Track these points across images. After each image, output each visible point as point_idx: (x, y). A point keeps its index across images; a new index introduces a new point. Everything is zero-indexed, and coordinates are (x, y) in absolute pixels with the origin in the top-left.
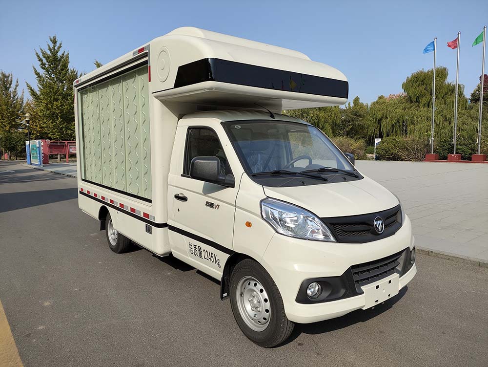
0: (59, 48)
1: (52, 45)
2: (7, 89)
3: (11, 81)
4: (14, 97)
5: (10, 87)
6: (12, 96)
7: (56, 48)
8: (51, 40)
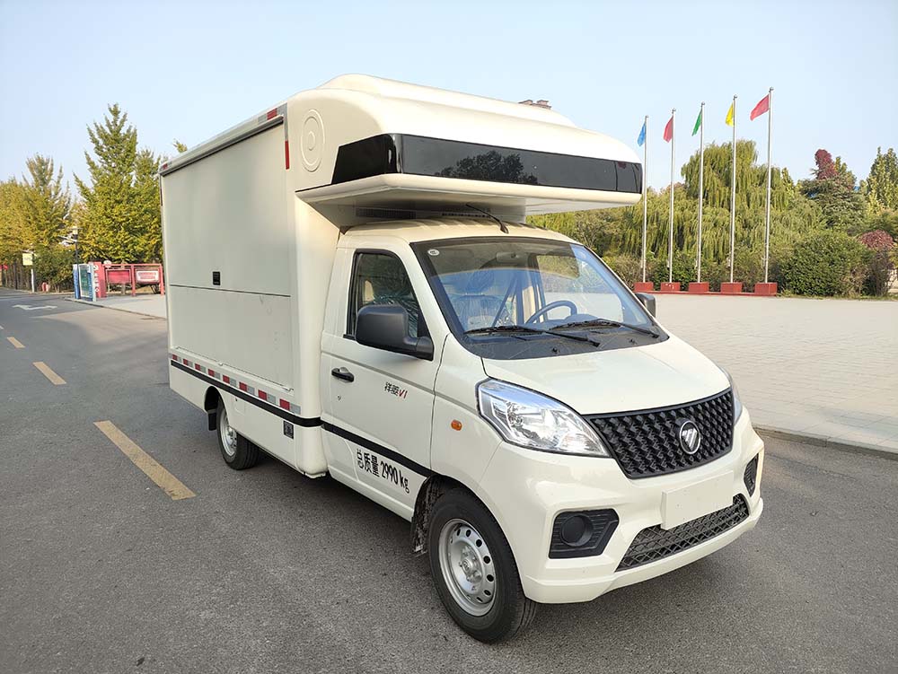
0: (122, 122)
1: (111, 118)
2: (45, 183)
3: (52, 171)
4: (56, 194)
5: (49, 180)
6: (53, 193)
7: (118, 123)
8: (110, 110)
